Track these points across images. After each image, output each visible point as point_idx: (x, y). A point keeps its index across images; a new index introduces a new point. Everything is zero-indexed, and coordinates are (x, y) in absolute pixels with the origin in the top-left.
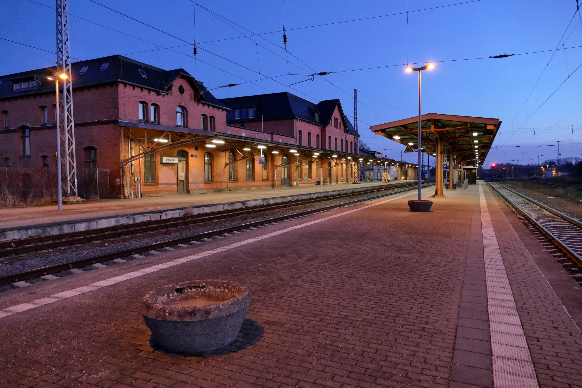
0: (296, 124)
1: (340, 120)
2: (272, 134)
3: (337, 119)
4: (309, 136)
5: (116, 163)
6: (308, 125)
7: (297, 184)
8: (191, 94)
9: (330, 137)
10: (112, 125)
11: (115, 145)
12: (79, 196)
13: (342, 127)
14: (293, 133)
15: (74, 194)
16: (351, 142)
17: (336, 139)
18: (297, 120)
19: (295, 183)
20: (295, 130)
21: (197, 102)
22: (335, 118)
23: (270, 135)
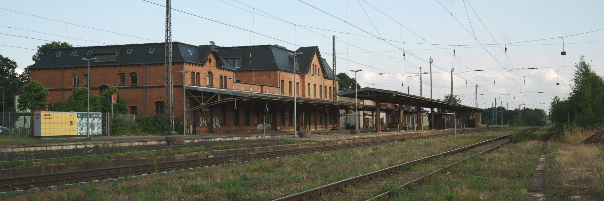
0: (279, 74)
1: (318, 66)
2: (262, 86)
3: (316, 65)
4: (290, 84)
5: (180, 112)
6: (290, 74)
7: (280, 129)
8: (214, 62)
9: (309, 84)
10: (179, 88)
11: (180, 101)
12: (175, 131)
13: (321, 73)
14: (277, 82)
15: (172, 130)
16: (330, 87)
17: (315, 85)
18: (280, 71)
19: (279, 128)
20: (278, 81)
21: (217, 68)
22: (313, 65)
23: (260, 87)
